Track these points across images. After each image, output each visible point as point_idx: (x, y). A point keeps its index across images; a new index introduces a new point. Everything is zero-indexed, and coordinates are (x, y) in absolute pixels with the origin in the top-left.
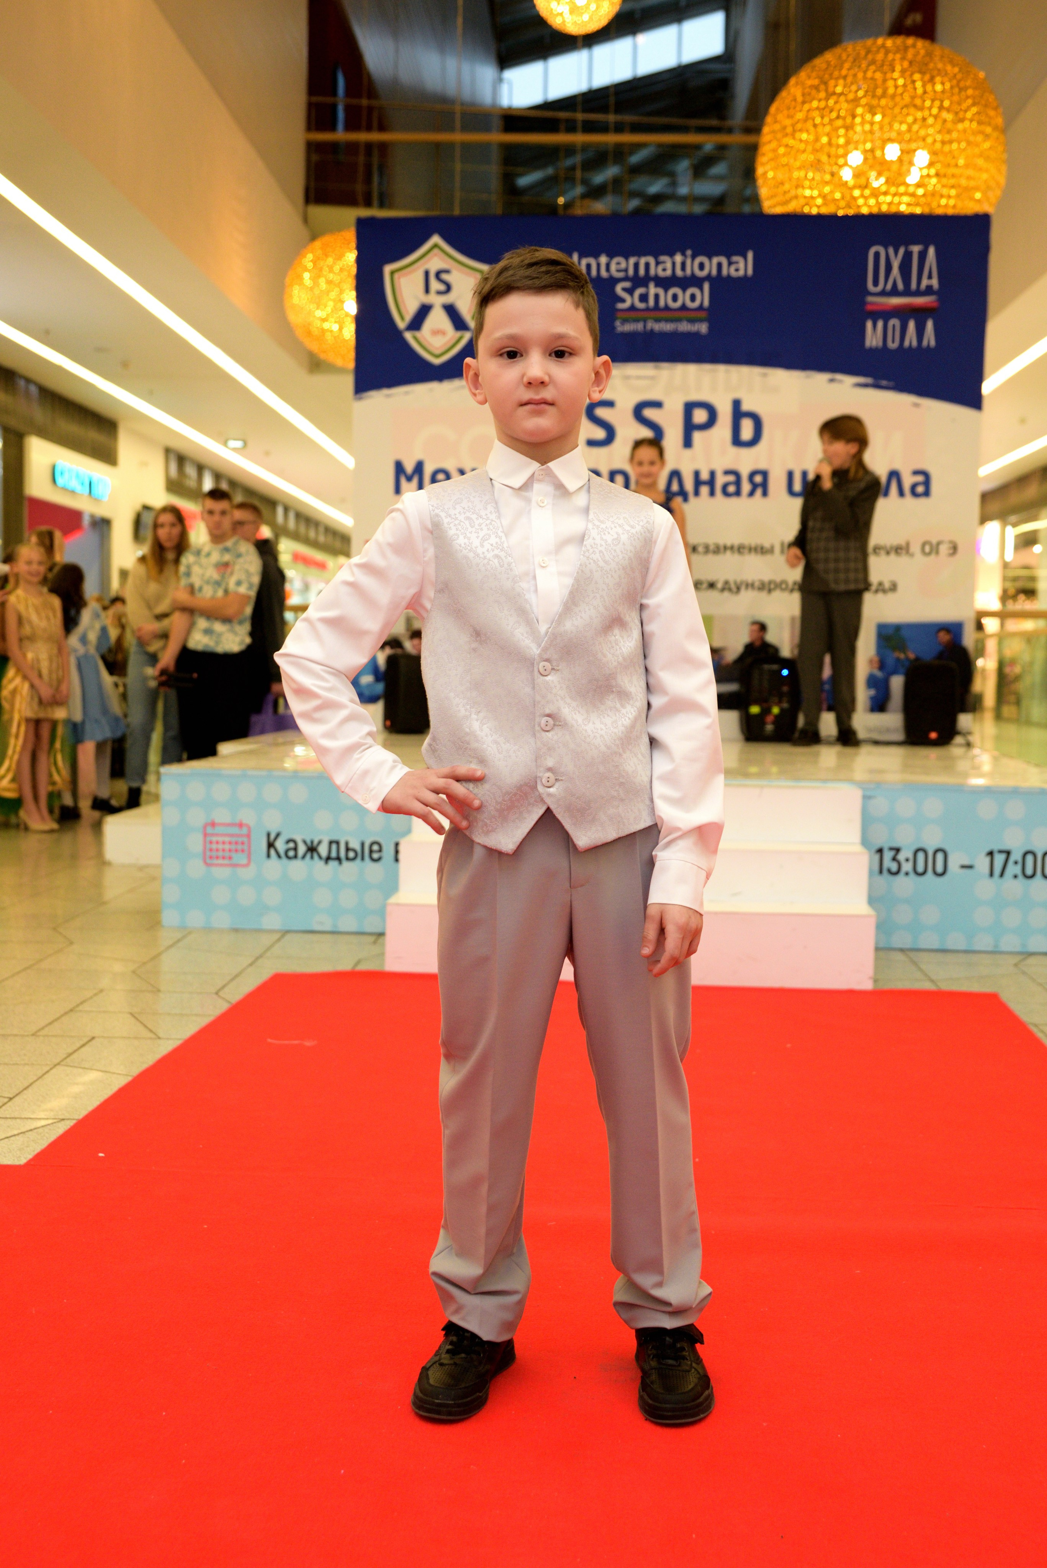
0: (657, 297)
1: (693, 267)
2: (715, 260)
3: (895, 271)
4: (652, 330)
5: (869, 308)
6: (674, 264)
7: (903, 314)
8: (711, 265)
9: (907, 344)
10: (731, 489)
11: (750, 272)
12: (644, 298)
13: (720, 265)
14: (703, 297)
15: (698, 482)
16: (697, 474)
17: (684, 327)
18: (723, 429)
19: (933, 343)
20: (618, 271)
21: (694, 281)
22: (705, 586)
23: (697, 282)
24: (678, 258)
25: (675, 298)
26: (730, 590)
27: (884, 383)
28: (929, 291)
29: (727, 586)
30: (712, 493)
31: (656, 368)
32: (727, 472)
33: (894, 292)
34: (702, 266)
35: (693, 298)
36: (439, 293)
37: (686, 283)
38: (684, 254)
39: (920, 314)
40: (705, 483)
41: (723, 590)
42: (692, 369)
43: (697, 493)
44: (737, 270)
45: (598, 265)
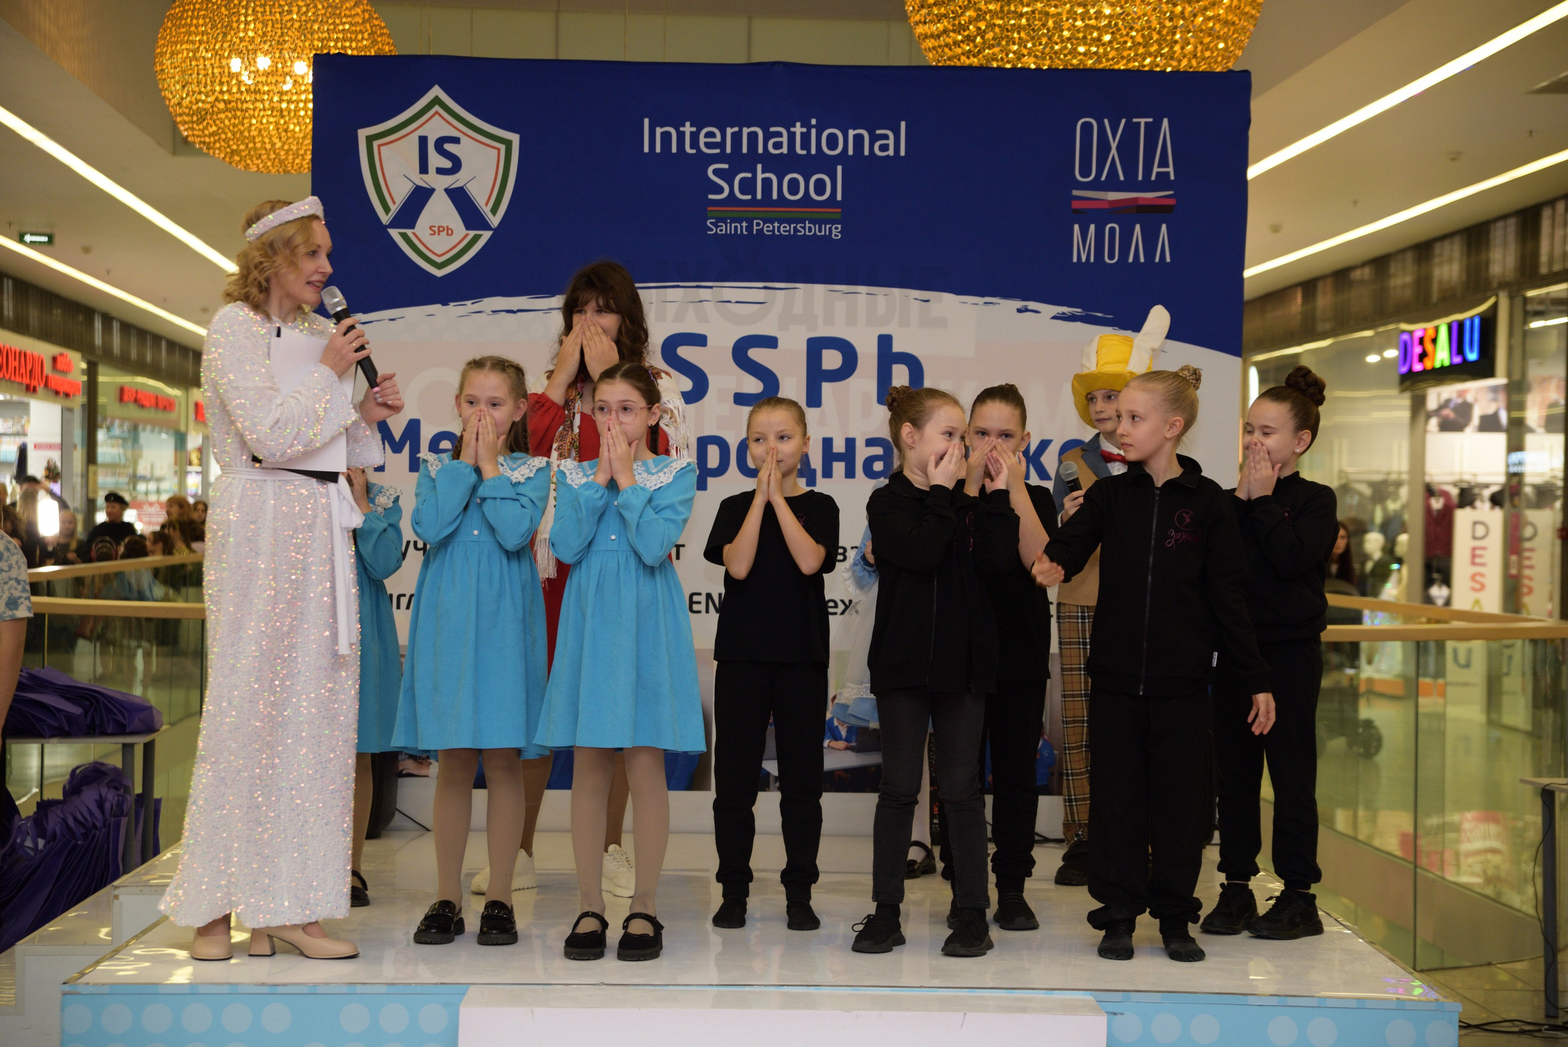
0: (767, 183)
1: (819, 142)
2: (851, 133)
3: (1114, 152)
4: (760, 231)
5: (1075, 205)
6: (792, 137)
7: (1126, 214)
8: (847, 140)
9: (1131, 260)
11: (903, 153)
12: (748, 186)
13: (858, 139)
14: (835, 186)
15: (829, 456)
16: (827, 443)
17: (807, 229)
18: (865, 379)
19: (1168, 259)
20: (708, 145)
21: (822, 163)
22: (841, 607)
23: (825, 164)
24: (798, 129)
25: (794, 187)
27: (1100, 315)
28: (1163, 181)
30: (850, 473)
31: (765, 288)
32: (870, 442)
33: (1112, 184)
34: (832, 142)
35: (820, 187)
36: (440, 171)
37: (810, 164)
38: (806, 124)
39: (1149, 215)
40: (839, 457)
42: (819, 289)
43: (828, 473)
44: (883, 148)
45: (681, 136)
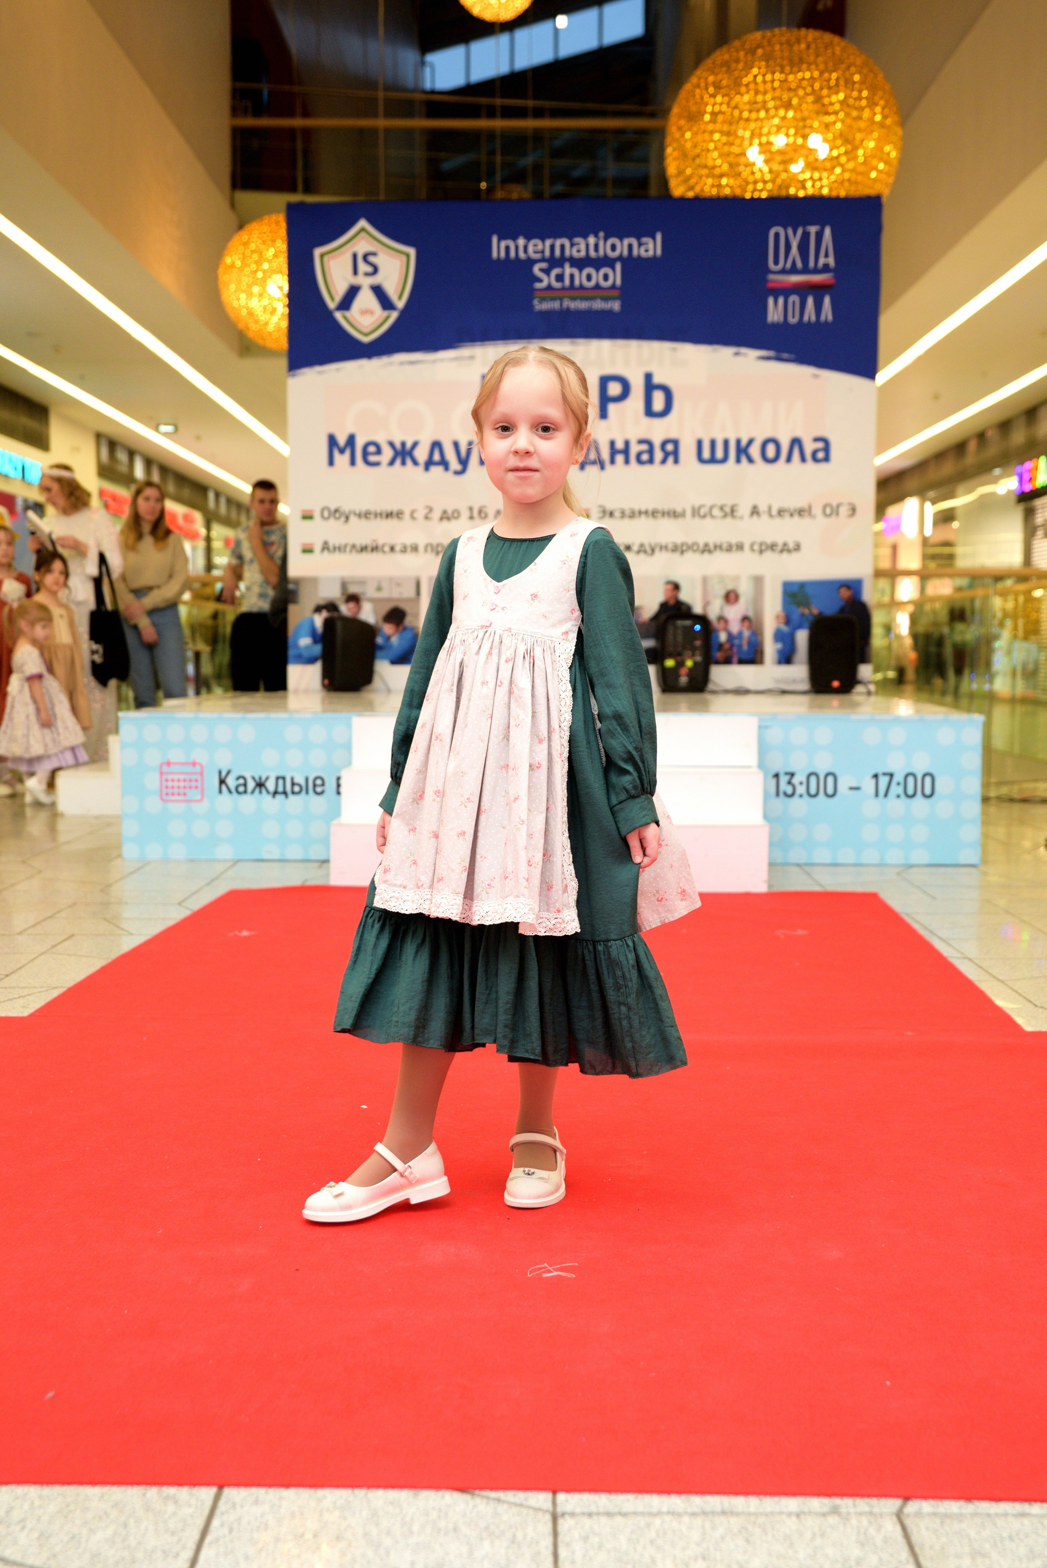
0: (572, 275)
1: (606, 248)
2: (626, 242)
3: (794, 250)
4: (569, 307)
5: (770, 285)
6: (588, 245)
7: (802, 291)
8: (623, 246)
9: (806, 319)
10: (645, 457)
11: (659, 252)
12: (560, 278)
13: (631, 245)
14: (615, 276)
15: (614, 452)
16: (612, 443)
17: (598, 305)
18: (636, 400)
19: (830, 318)
20: (534, 252)
21: (607, 262)
24: (592, 239)
25: (589, 278)
26: (645, 552)
28: (826, 268)
29: (643, 549)
30: (627, 461)
32: (641, 442)
33: (794, 270)
34: (614, 247)
35: (606, 277)
36: (366, 274)
37: (600, 263)
38: (597, 236)
39: (818, 291)
41: (638, 552)
42: (606, 345)
43: (612, 461)
44: (647, 251)
45: (517, 247)
